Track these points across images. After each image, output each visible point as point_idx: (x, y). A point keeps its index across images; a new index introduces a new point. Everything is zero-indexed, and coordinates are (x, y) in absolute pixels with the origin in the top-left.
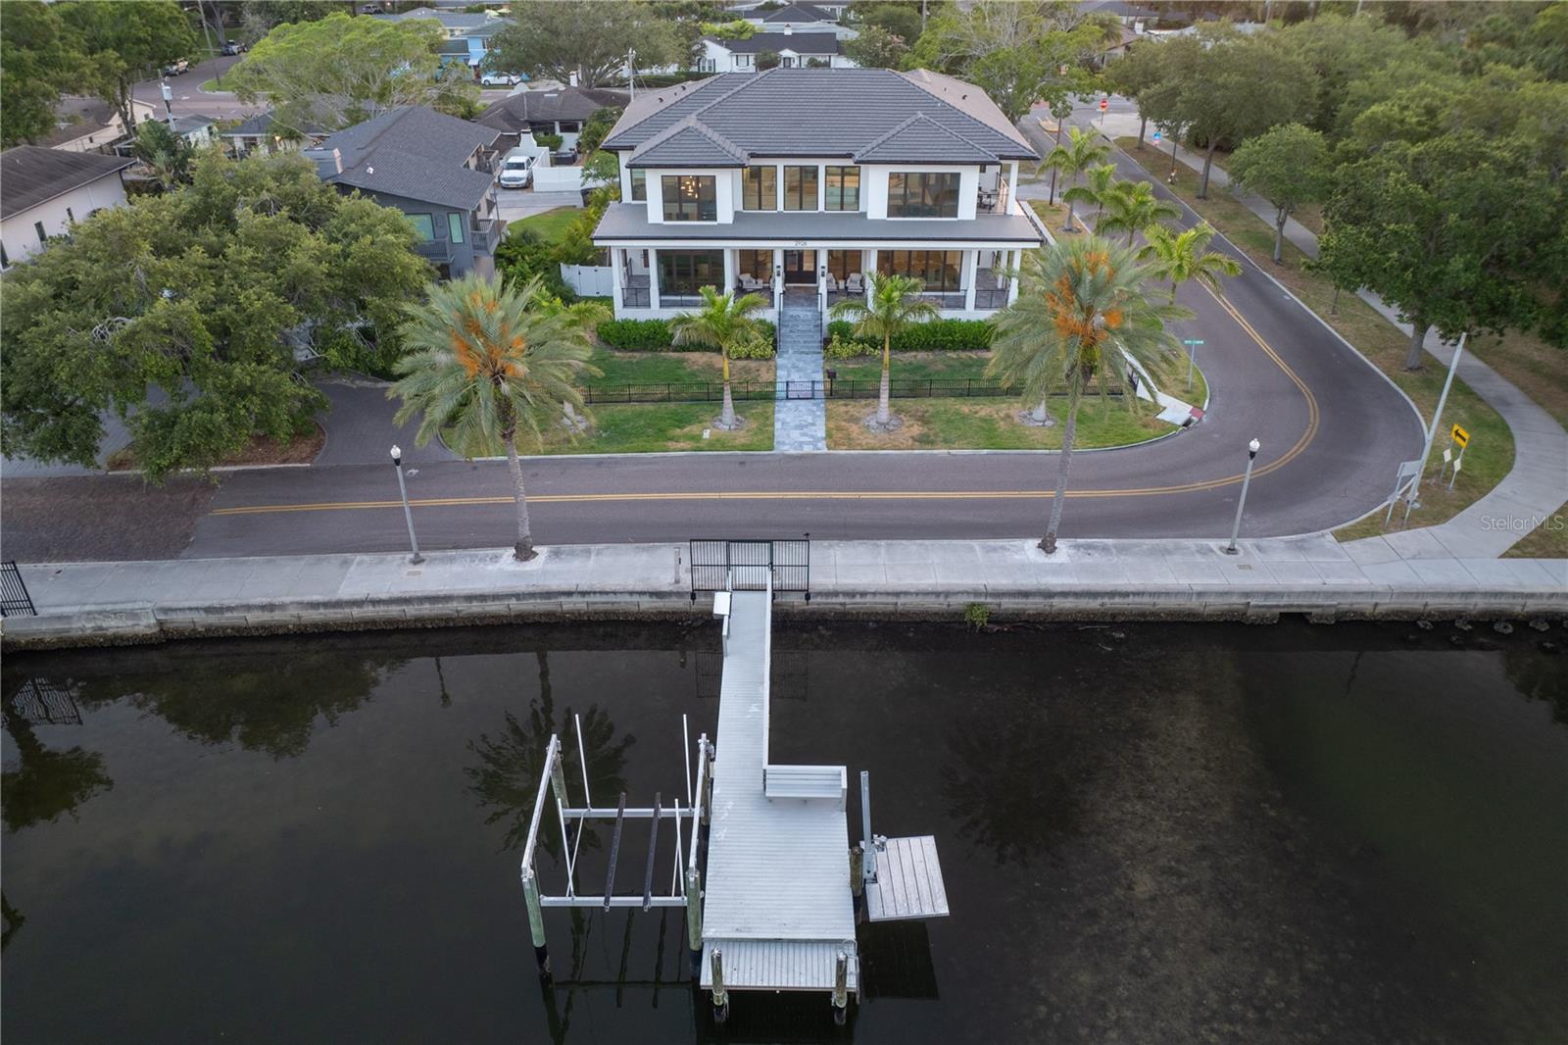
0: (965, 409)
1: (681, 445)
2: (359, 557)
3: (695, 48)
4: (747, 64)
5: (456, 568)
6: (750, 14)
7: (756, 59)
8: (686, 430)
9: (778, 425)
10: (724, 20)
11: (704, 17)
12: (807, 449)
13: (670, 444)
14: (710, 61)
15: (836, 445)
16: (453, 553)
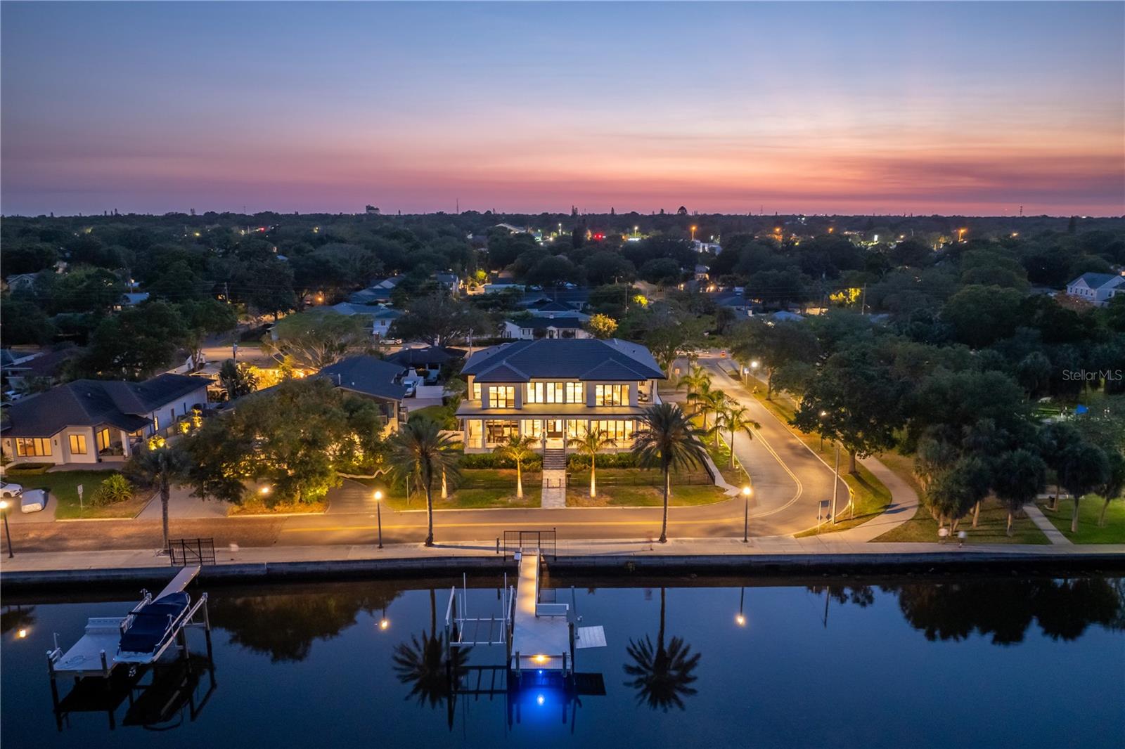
0: (633, 491)
1: (498, 505)
2: (354, 546)
3: (500, 325)
4: (528, 335)
5: (398, 549)
6: (531, 307)
7: (534, 331)
8: (500, 500)
9: (543, 498)
10: (516, 310)
11: (504, 308)
12: (557, 507)
13: (493, 505)
14: (508, 333)
15: (570, 505)
16: (396, 545)
